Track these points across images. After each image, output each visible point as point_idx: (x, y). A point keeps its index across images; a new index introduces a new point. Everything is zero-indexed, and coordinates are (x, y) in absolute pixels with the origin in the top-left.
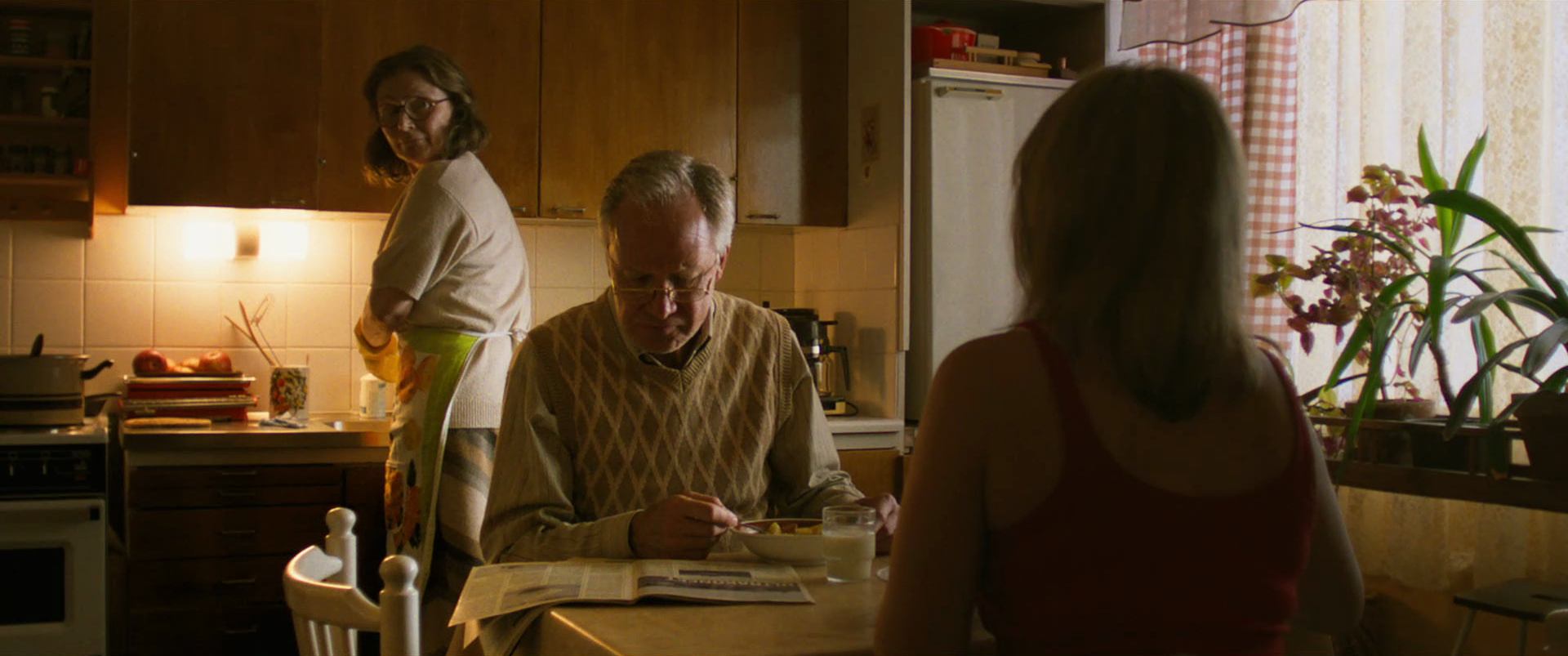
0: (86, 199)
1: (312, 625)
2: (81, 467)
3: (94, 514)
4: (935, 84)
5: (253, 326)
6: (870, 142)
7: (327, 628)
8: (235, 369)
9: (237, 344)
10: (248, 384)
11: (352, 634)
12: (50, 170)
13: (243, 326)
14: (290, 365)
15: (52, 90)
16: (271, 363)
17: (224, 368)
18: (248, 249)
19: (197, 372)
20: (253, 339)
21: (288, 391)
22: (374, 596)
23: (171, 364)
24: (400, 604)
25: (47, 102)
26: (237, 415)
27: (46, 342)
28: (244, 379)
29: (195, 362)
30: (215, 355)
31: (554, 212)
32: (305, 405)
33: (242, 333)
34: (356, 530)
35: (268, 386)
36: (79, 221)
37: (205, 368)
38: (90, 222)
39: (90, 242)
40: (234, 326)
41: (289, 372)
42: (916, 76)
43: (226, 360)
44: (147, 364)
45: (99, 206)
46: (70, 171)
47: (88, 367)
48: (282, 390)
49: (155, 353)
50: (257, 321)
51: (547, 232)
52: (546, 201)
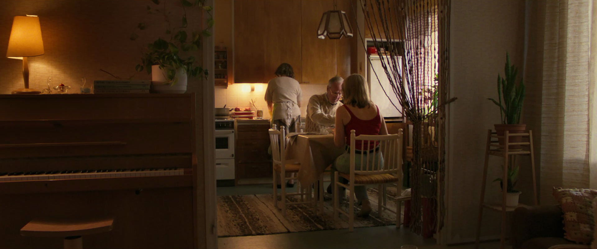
0: (226, 82)
1: (272, 135)
2: (230, 125)
3: (233, 132)
4: (371, 59)
5: (254, 103)
6: (361, 69)
7: (274, 135)
8: (251, 110)
9: (251, 106)
10: (253, 113)
11: (277, 135)
12: (220, 78)
13: (252, 103)
14: (260, 110)
15: (220, 64)
16: (257, 109)
17: (249, 110)
18: (253, 90)
19: (245, 111)
20: (254, 105)
21: (260, 114)
22: (279, 130)
23: (240, 110)
24: (283, 131)
25: (220, 67)
26: (252, 118)
27: (226, 106)
28: (252, 112)
29: (245, 109)
30: (248, 108)
31: (304, 83)
32: (262, 115)
33: (252, 104)
34: (276, 127)
35: (256, 113)
36: (225, 86)
37: (246, 110)
38: (227, 86)
39: (227, 89)
40: (250, 103)
41: (260, 111)
42: (368, 57)
43: (250, 109)
44: (237, 109)
45: (229, 83)
46: (224, 78)
47: (230, 110)
48: (259, 114)
49: (238, 108)
50: (255, 102)
51: (305, 86)
52: (303, 81)
